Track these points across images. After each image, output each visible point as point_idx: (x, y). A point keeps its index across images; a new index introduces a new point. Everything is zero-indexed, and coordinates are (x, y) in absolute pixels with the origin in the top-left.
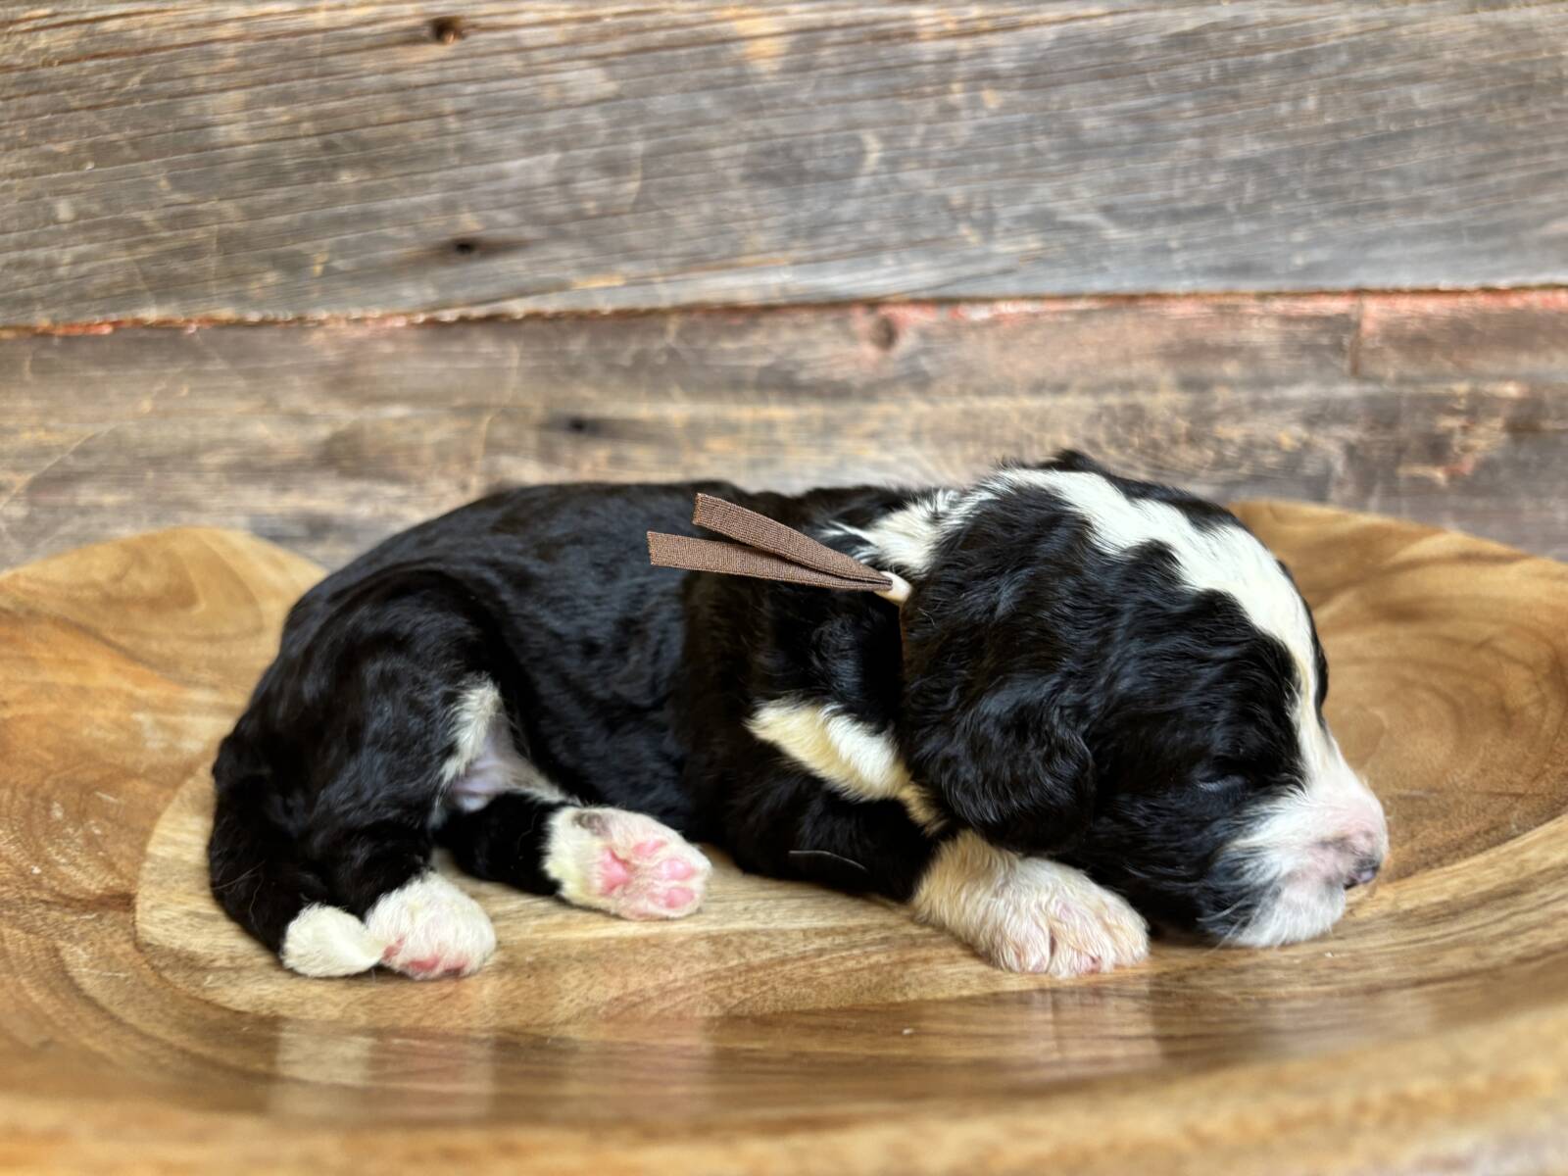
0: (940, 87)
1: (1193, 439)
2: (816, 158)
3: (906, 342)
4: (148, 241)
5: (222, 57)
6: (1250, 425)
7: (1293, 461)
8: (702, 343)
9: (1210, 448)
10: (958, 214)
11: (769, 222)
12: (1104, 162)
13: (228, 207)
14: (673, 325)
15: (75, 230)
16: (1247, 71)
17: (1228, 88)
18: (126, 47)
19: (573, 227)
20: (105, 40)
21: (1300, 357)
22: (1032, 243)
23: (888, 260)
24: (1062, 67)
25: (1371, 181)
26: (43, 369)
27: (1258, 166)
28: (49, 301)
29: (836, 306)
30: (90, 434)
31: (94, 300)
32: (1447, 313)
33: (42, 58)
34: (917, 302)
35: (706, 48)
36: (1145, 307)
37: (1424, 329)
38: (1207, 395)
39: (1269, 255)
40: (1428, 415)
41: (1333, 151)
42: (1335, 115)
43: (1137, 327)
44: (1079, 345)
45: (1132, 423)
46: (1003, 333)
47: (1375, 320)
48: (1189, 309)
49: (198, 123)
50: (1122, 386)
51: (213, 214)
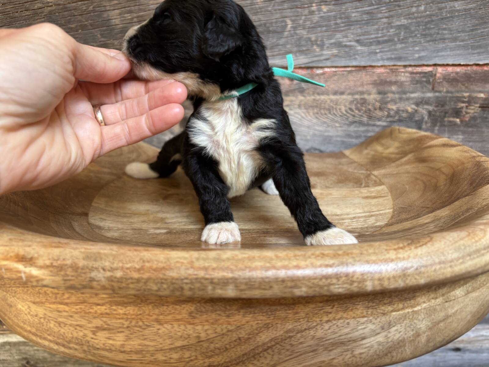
0: (309, 5)
1: (381, 109)
2: (272, 26)
6: (398, 105)
7: (411, 116)
9: (386, 111)
10: (313, 43)
12: (358, 26)
17: (397, 3)
21: (416, 84)
22: (335, 51)
25: (440, 32)
27: (405, 27)
32: (464, 71)
33: (67, 2)
34: (300, 68)
36: (368, 69)
37: (456, 76)
38: (386, 96)
39: (408, 53)
40: (455, 102)
41: (429, 22)
42: (429, 11)
43: (366, 75)
44: (349, 80)
45: (363, 103)
46: (326, 77)
47: (441, 73)
48: (382, 70)
49: (107, 19)
50: (360, 93)
51: (112, 44)
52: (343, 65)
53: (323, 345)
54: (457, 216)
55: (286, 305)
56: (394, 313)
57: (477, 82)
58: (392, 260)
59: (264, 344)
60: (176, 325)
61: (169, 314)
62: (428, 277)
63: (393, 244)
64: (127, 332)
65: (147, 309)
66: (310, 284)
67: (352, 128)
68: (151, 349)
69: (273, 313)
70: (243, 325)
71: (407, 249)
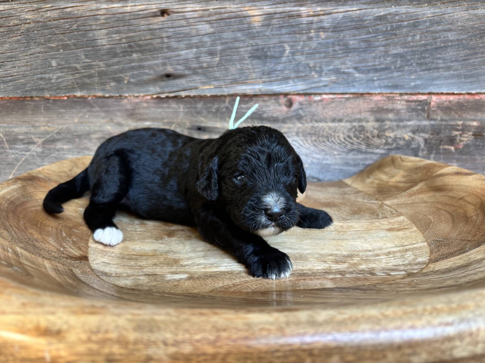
0: (307, 31)
1: (379, 136)
2: (270, 51)
3: (295, 106)
4: (78, 73)
5: (100, 20)
6: (396, 133)
7: (408, 144)
9: (384, 139)
10: (311, 69)
11: (256, 70)
12: (356, 53)
13: (101, 63)
14: (227, 100)
15: (57, 69)
16: (399, 28)
17: (393, 32)
18: (72, 16)
19: (200, 71)
20: (66, 14)
21: (412, 112)
22: (333, 78)
23: (291, 82)
24: (344, 25)
25: (435, 61)
26: (47, 109)
27: (401, 56)
28: (49, 90)
29: (276, 95)
30: (60, 128)
31: (62, 89)
32: (457, 100)
33: (48, 19)
34: (298, 94)
35: (240, 19)
36: (366, 97)
37: (450, 105)
38: (383, 123)
39: (404, 82)
40: (450, 130)
41: (424, 52)
42: (425, 41)
43: (363, 102)
44: (347, 108)
45: (361, 131)
46: (324, 104)
47: (435, 102)
48: (378, 98)
49: (93, 39)
50: (358, 120)
51: (97, 65)
52: (341, 92)
57: (469, 111)
67: (351, 156)
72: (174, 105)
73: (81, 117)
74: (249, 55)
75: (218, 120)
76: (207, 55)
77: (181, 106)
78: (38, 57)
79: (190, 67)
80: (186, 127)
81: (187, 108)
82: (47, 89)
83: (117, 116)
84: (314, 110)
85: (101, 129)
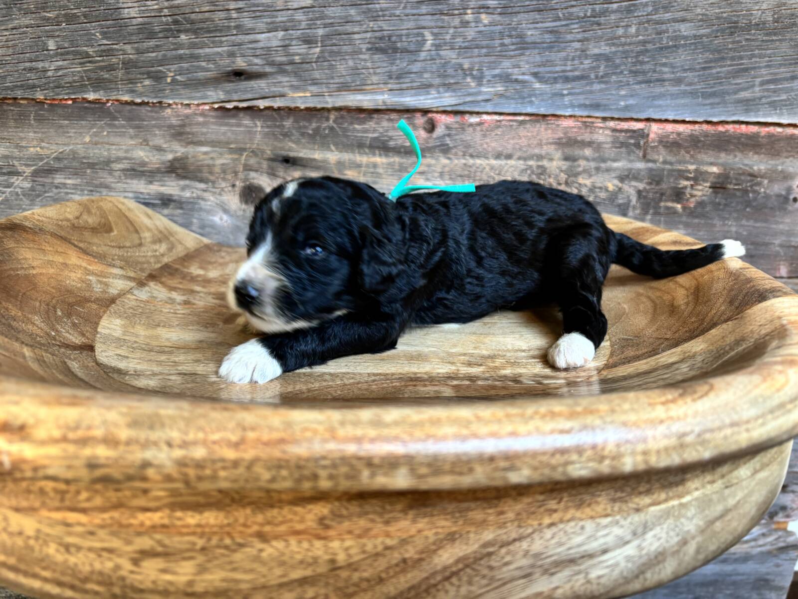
0: (461, 11)
1: (569, 184)
2: (401, 41)
3: (440, 131)
4: (90, 62)
6: (594, 178)
7: (613, 197)
8: (346, 125)
9: (576, 188)
10: (466, 72)
11: (378, 71)
12: (537, 51)
13: (128, 48)
14: (332, 116)
15: (56, 55)
16: (605, 12)
17: (596, 19)
19: (289, 68)
21: (620, 148)
22: (500, 88)
23: (433, 91)
24: (519, 5)
25: (658, 69)
26: (40, 119)
27: (606, 58)
28: (42, 87)
29: (408, 112)
30: (61, 150)
31: (63, 87)
32: (690, 132)
34: (444, 112)
36: (550, 120)
37: (678, 138)
38: (576, 164)
39: (609, 99)
40: (676, 179)
41: (641, 52)
42: (644, 35)
43: (546, 129)
44: (519, 136)
45: (541, 174)
46: (484, 128)
47: (656, 133)
48: (571, 123)
49: (115, 7)
50: (537, 157)
51: (121, 50)
52: (512, 111)
53: (541, 566)
54: (722, 351)
55: (485, 499)
56: (652, 509)
57: (707, 149)
58: (662, 422)
59: (445, 568)
60: (293, 541)
61: (282, 523)
62: (716, 447)
63: (656, 396)
64: (201, 559)
65: (242, 514)
66: (535, 463)
68: (244, 586)
69: (463, 514)
70: (412, 537)
71: (680, 402)
72: (247, 121)
73: (96, 135)
74: (369, 46)
75: (316, 147)
76: (300, 43)
77: (259, 123)
78: (24, 33)
79: (273, 61)
80: (265, 156)
81: (268, 127)
82: (39, 86)
83: (155, 135)
84: (469, 138)
85: (129, 155)
